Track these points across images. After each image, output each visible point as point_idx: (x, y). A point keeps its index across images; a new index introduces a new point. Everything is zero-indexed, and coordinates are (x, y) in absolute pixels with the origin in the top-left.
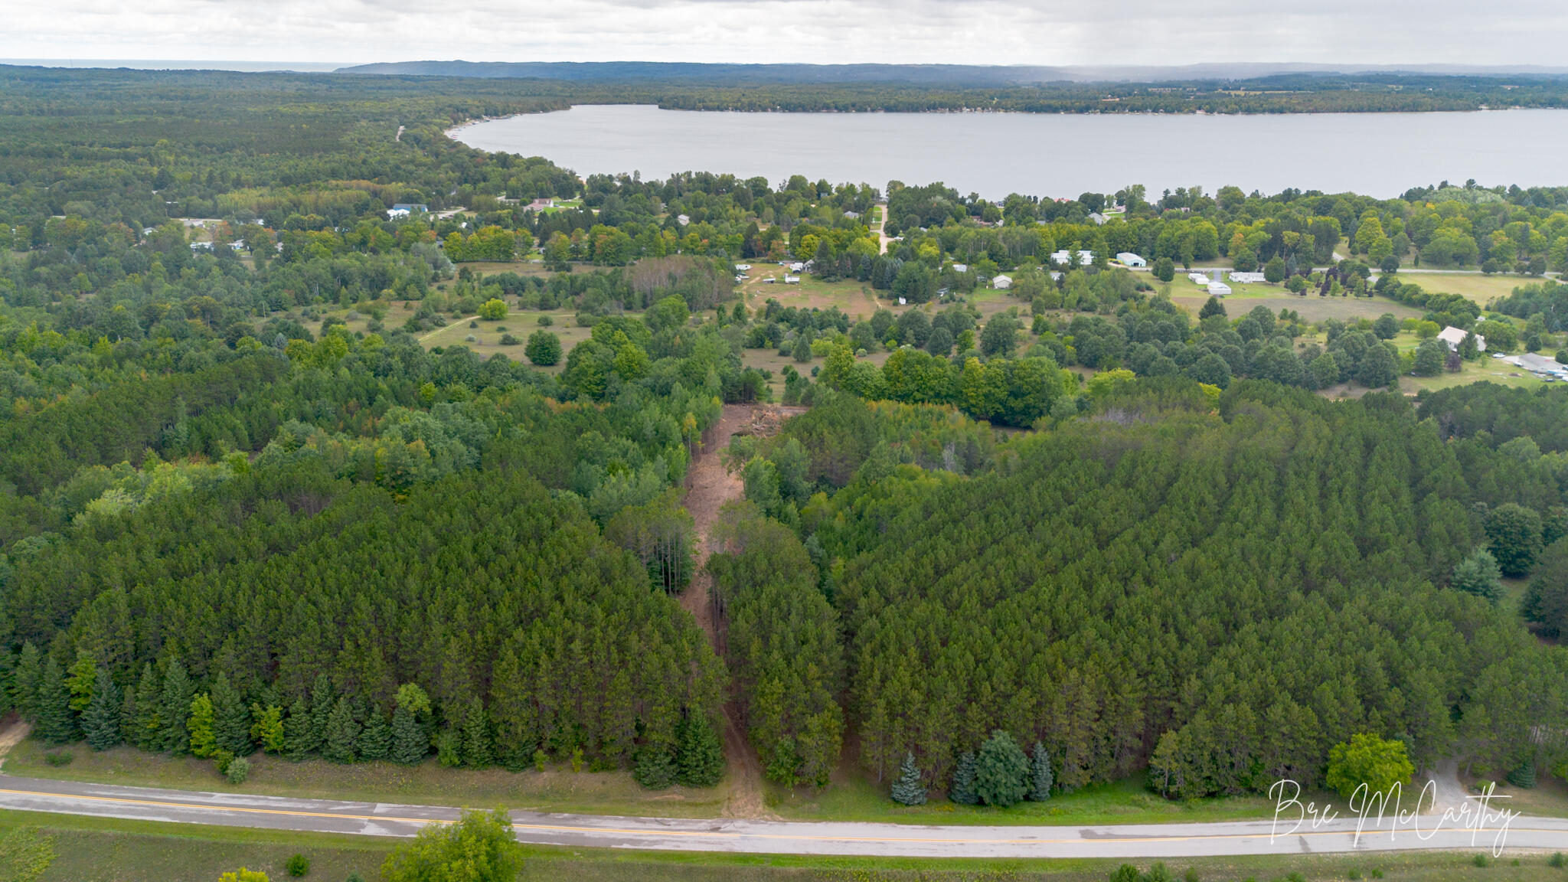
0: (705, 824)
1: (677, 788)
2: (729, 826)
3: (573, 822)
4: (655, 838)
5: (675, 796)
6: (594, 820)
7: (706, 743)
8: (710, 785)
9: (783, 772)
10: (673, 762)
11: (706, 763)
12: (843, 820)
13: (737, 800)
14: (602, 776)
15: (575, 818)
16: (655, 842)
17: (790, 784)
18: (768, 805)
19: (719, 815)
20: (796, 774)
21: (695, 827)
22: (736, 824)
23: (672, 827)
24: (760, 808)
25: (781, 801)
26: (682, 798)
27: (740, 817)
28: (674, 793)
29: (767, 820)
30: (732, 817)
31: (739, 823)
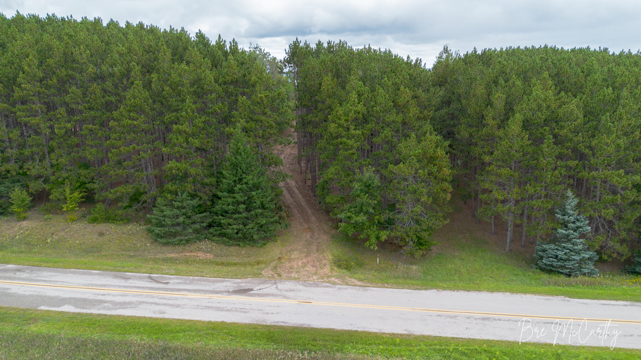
0: (230, 284)
1: (203, 245)
2: (269, 288)
3: (11, 275)
4: (127, 299)
5: (200, 254)
6: (46, 274)
7: (250, 179)
8: (255, 241)
9: (362, 218)
10: (200, 209)
11: (248, 210)
12: (467, 289)
13: (290, 260)
14: (101, 227)
15: (19, 270)
16: (124, 305)
17: (373, 240)
18: (339, 266)
19: (257, 275)
20: (382, 226)
21: (207, 288)
22: (280, 286)
23: (169, 286)
24: (327, 270)
25: (361, 265)
26: (209, 256)
27: (290, 279)
28: (200, 250)
29: (335, 284)
30: (278, 276)
31: (289, 285)
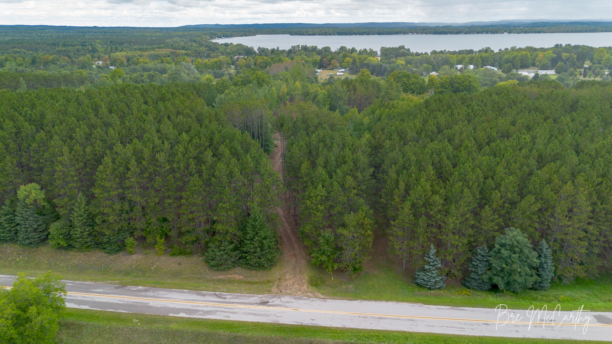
0: (256, 298)
1: (238, 270)
2: (277, 301)
3: (143, 294)
4: (209, 309)
5: (236, 276)
6: (162, 293)
7: (262, 234)
8: (266, 268)
9: (324, 258)
10: (236, 249)
11: (262, 250)
12: (375, 299)
13: (285, 280)
14: (178, 259)
15: (146, 291)
16: (209, 312)
17: (330, 268)
18: (312, 285)
19: (269, 292)
20: (335, 261)
21: (246, 301)
22: (283, 299)
23: (227, 300)
24: (305, 287)
25: (323, 282)
26: (241, 277)
27: (287, 294)
28: (236, 273)
29: (310, 297)
30: (280, 293)
31: (286, 299)
